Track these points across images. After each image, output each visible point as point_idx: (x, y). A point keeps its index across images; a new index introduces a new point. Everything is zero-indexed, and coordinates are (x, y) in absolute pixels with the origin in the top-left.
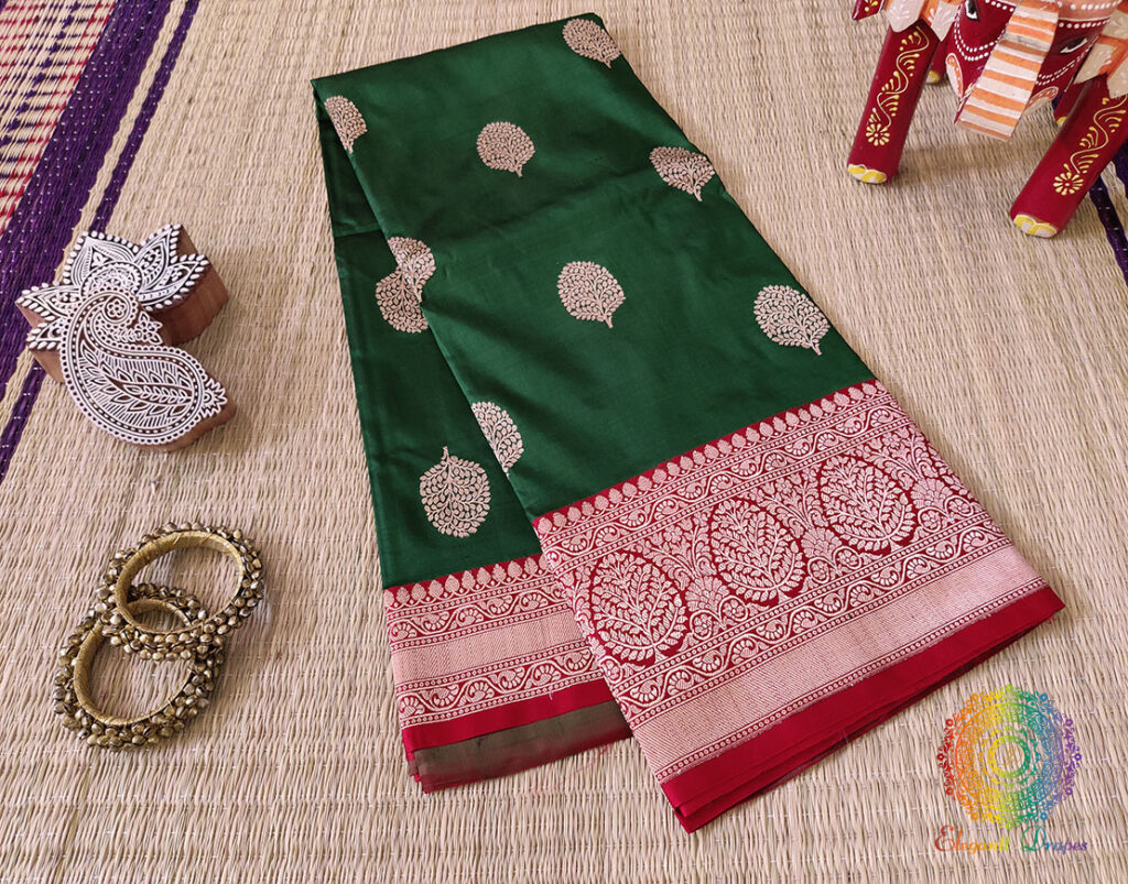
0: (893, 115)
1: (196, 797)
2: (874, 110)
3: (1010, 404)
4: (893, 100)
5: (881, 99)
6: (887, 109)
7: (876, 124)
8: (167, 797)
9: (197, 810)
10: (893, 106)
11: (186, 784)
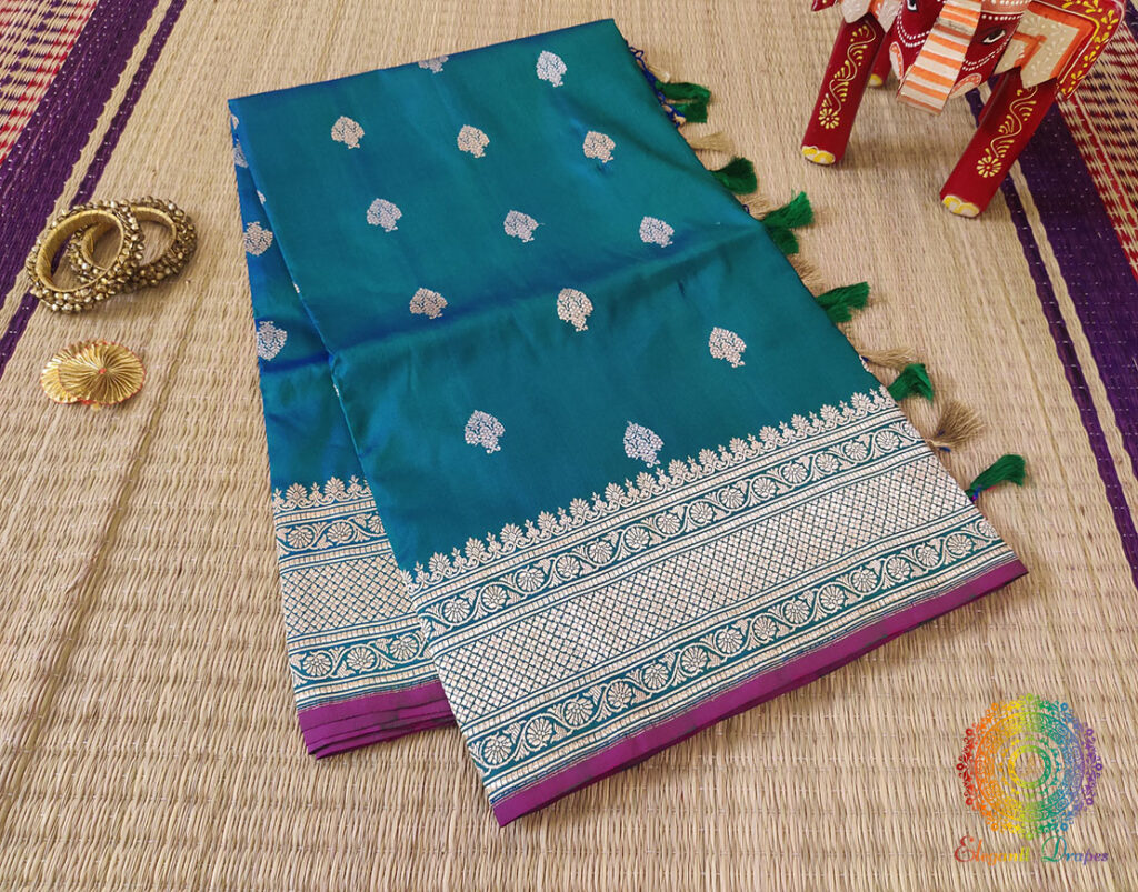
0: (843, 100)
1: (223, 504)
2: (827, 95)
3: (905, 278)
4: (843, 87)
5: (834, 85)
6: (838, 95)
7: (828, 108)
8: (197, 504)
9: (223, 513)
10: (843, 92)
11: (214, 494)
